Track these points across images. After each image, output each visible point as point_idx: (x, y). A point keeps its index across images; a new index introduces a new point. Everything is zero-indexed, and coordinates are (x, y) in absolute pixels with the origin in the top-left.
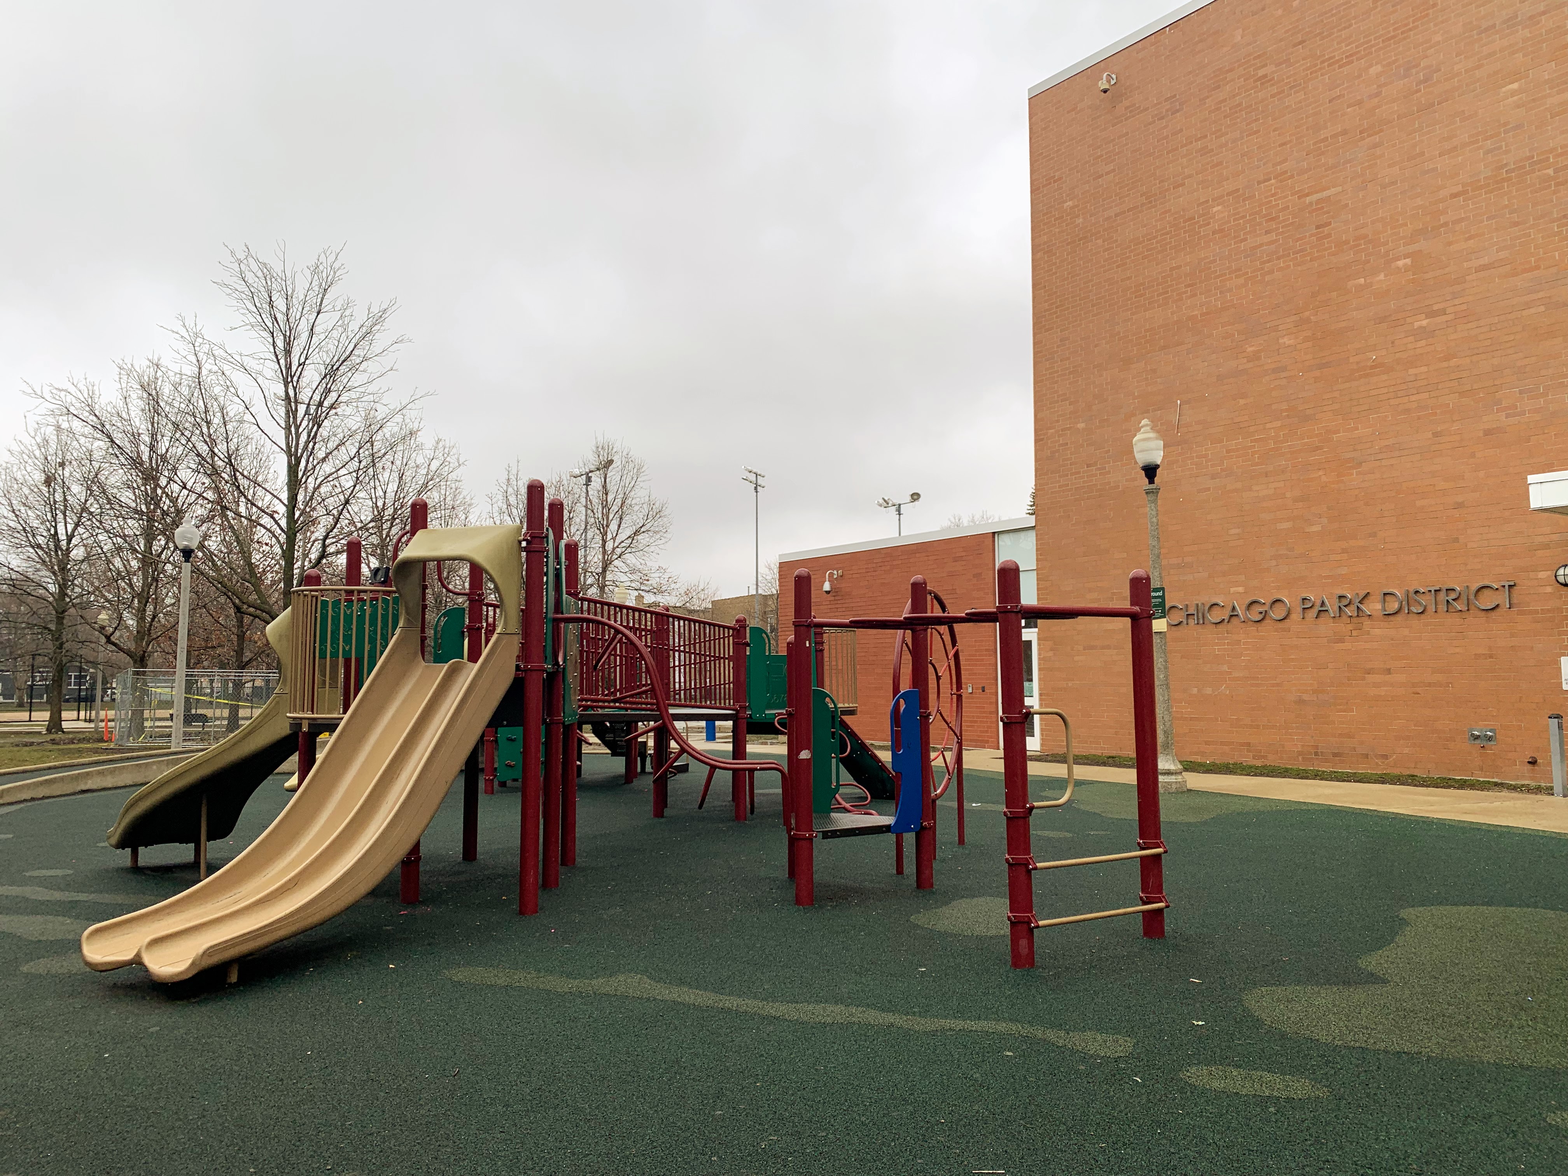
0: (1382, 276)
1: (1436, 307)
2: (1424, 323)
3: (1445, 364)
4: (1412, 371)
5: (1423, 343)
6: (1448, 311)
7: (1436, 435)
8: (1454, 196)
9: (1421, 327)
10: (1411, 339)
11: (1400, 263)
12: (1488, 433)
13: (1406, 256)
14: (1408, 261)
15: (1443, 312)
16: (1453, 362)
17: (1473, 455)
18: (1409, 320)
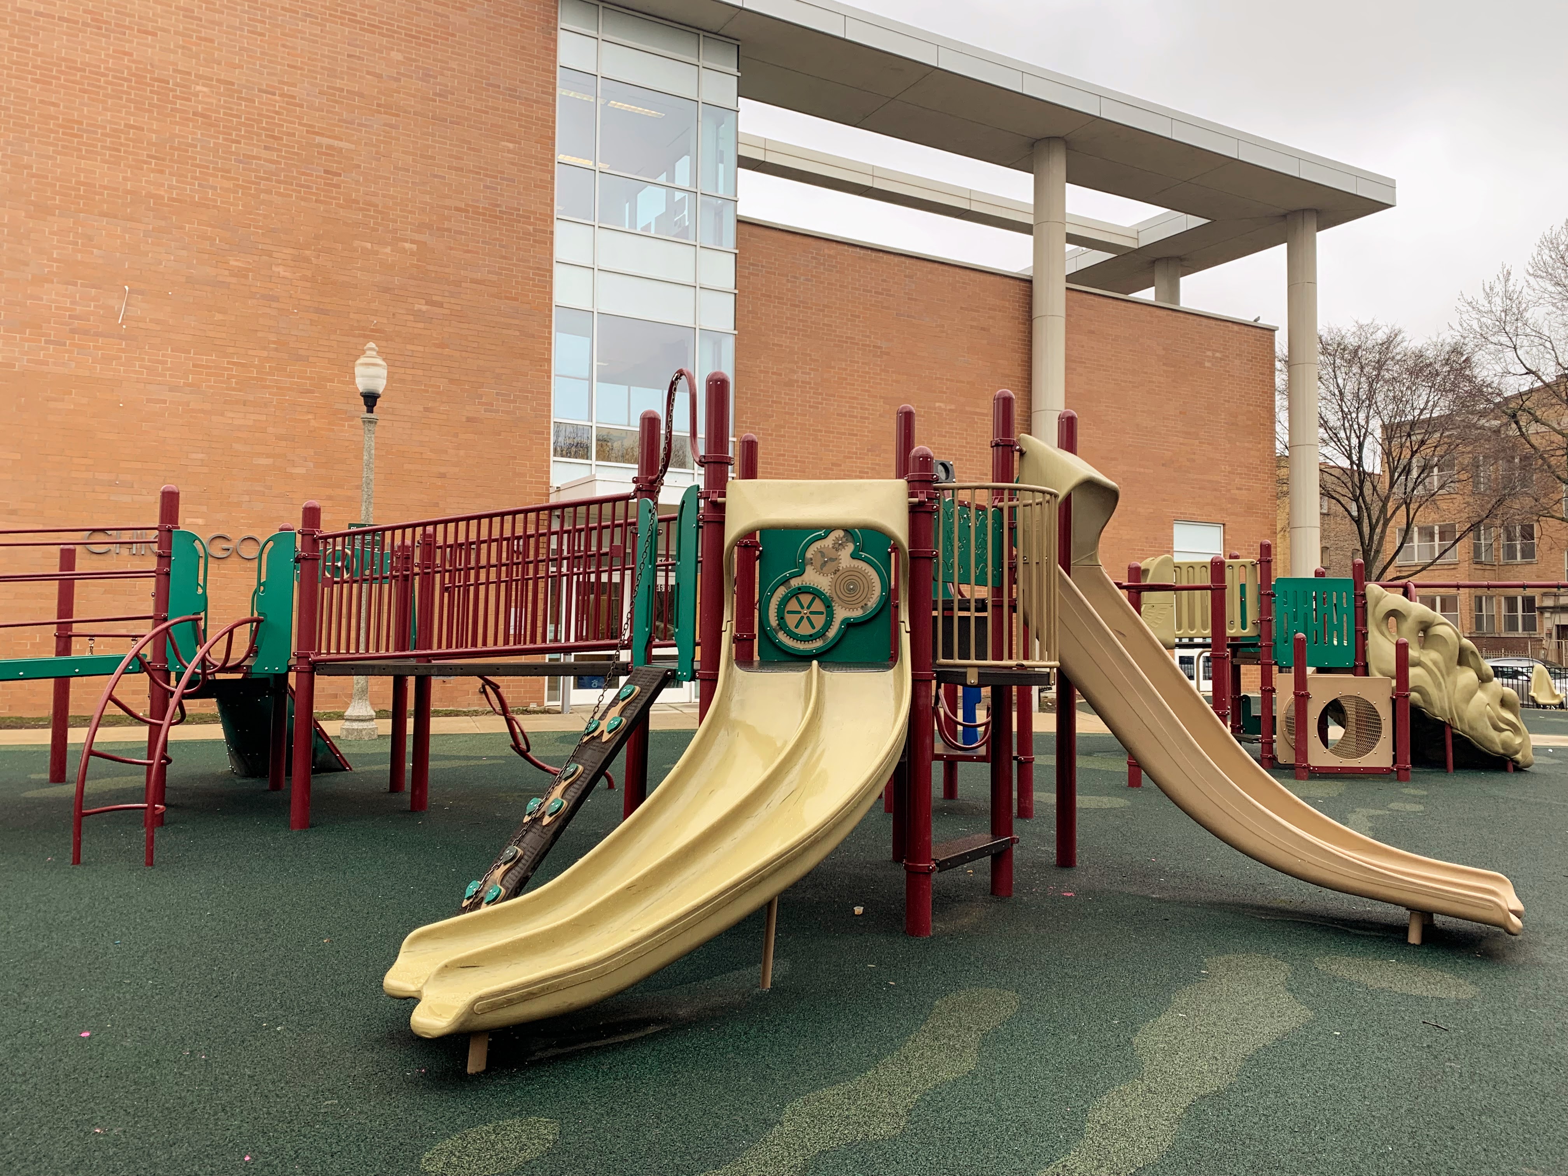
0: (388, 250)
1: (435, 298)
2: (424, 308)
3: (439, 351)
4: (409, 347)
5: (421, 325)
6: (445, 305)
7: (426, 409)
8: (457, 209)
9: (420, 310)
10: (411, 318)
11: (407, 245)
12: (469, 420)
13: (413, 242)
14: (414, 247)
15: (440, 305)
16: (446, 351)
17: (456, 435)
18: (410, 300)
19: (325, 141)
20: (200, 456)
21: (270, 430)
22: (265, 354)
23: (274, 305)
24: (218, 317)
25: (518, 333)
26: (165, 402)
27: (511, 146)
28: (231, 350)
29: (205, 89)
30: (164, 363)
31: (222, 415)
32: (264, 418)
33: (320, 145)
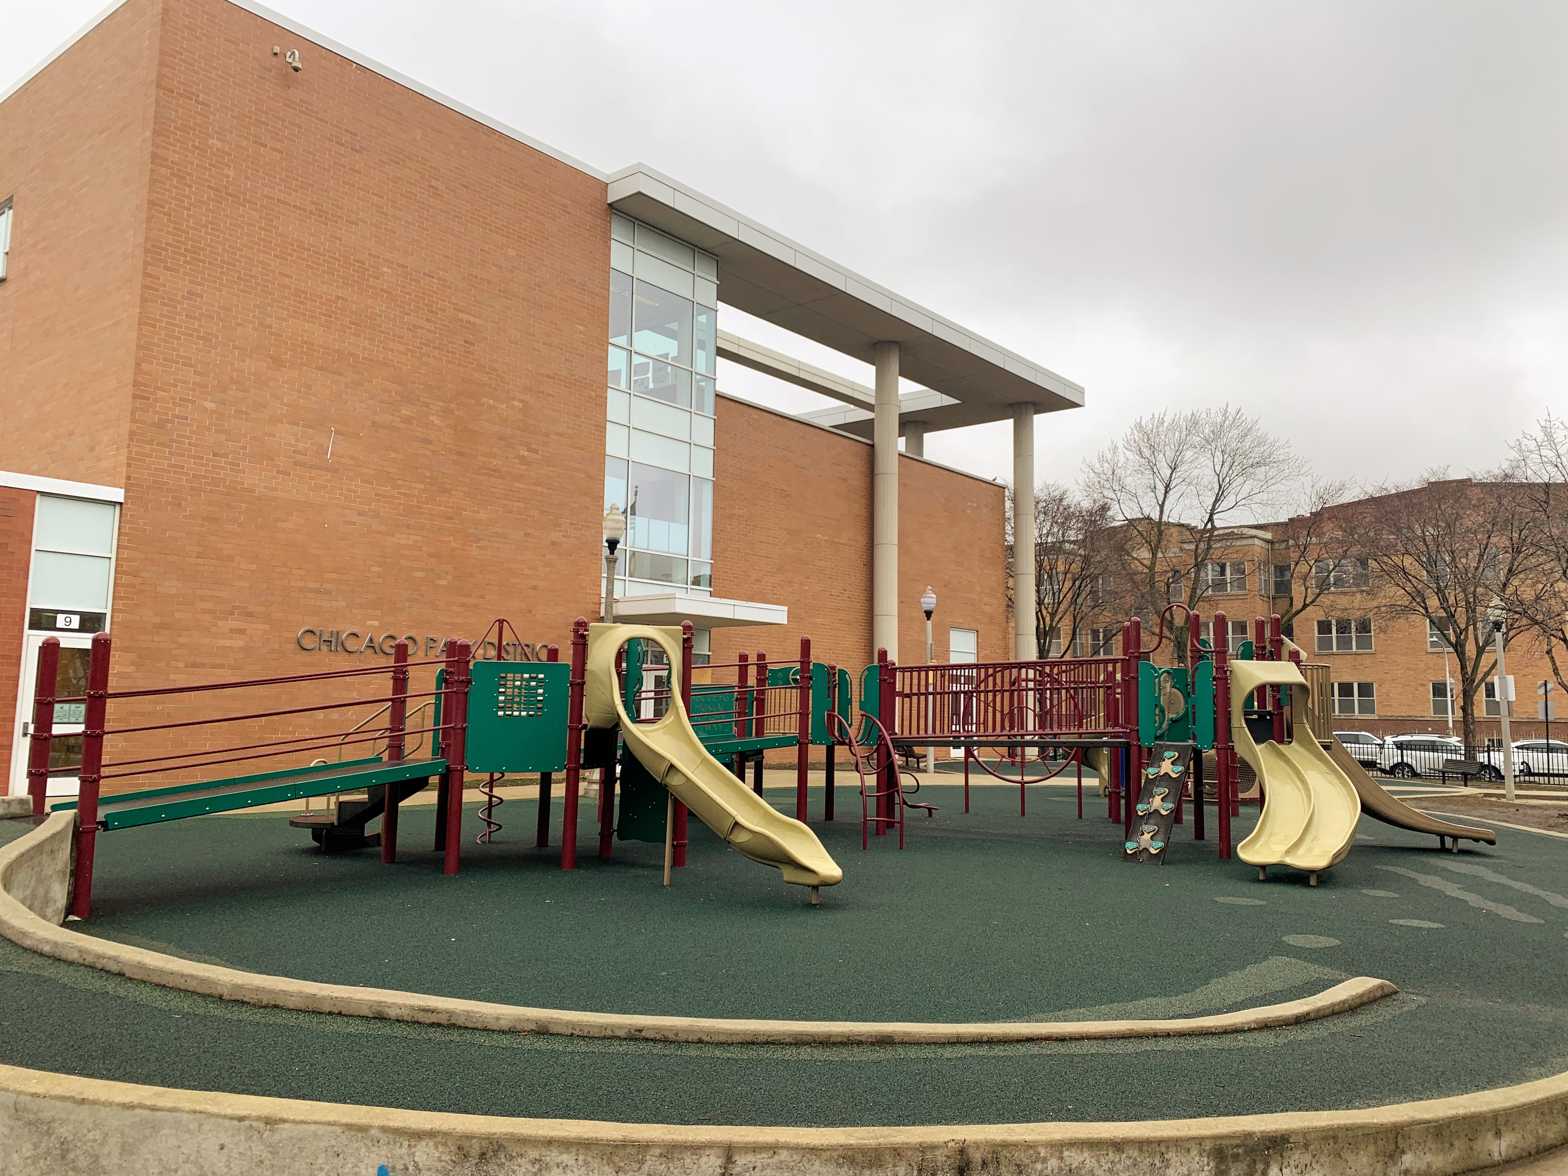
0: (504, 406)
1: (533, 446)
2: (526, 454)
3: (534, 488)
4: (516, 484)
5: (524, 467)
6: (540, 452)
7: (527, 535)
8: (548, 376)
9: (523, 456)
10: (518, 461)
11: (516, 403)
12: (553, 543)
13: (520, 400)
14: (521, 405)
15: (536, 452)
16: (539, 488)
17: (544, 556)
18: (517, 447)
19: (465, 317)
20: (378, 569)
21: (425, 548)
22: (422, 486)
23: (430, 447)
24: (393, 455)
25: (584, 476)
26: (355, 524)
27: (582, 328)
28: (400, 482)
29: (389, 271)
30: (355, 492)
31: (393, 535)
32: (420, 538)
33: (462, 321)
